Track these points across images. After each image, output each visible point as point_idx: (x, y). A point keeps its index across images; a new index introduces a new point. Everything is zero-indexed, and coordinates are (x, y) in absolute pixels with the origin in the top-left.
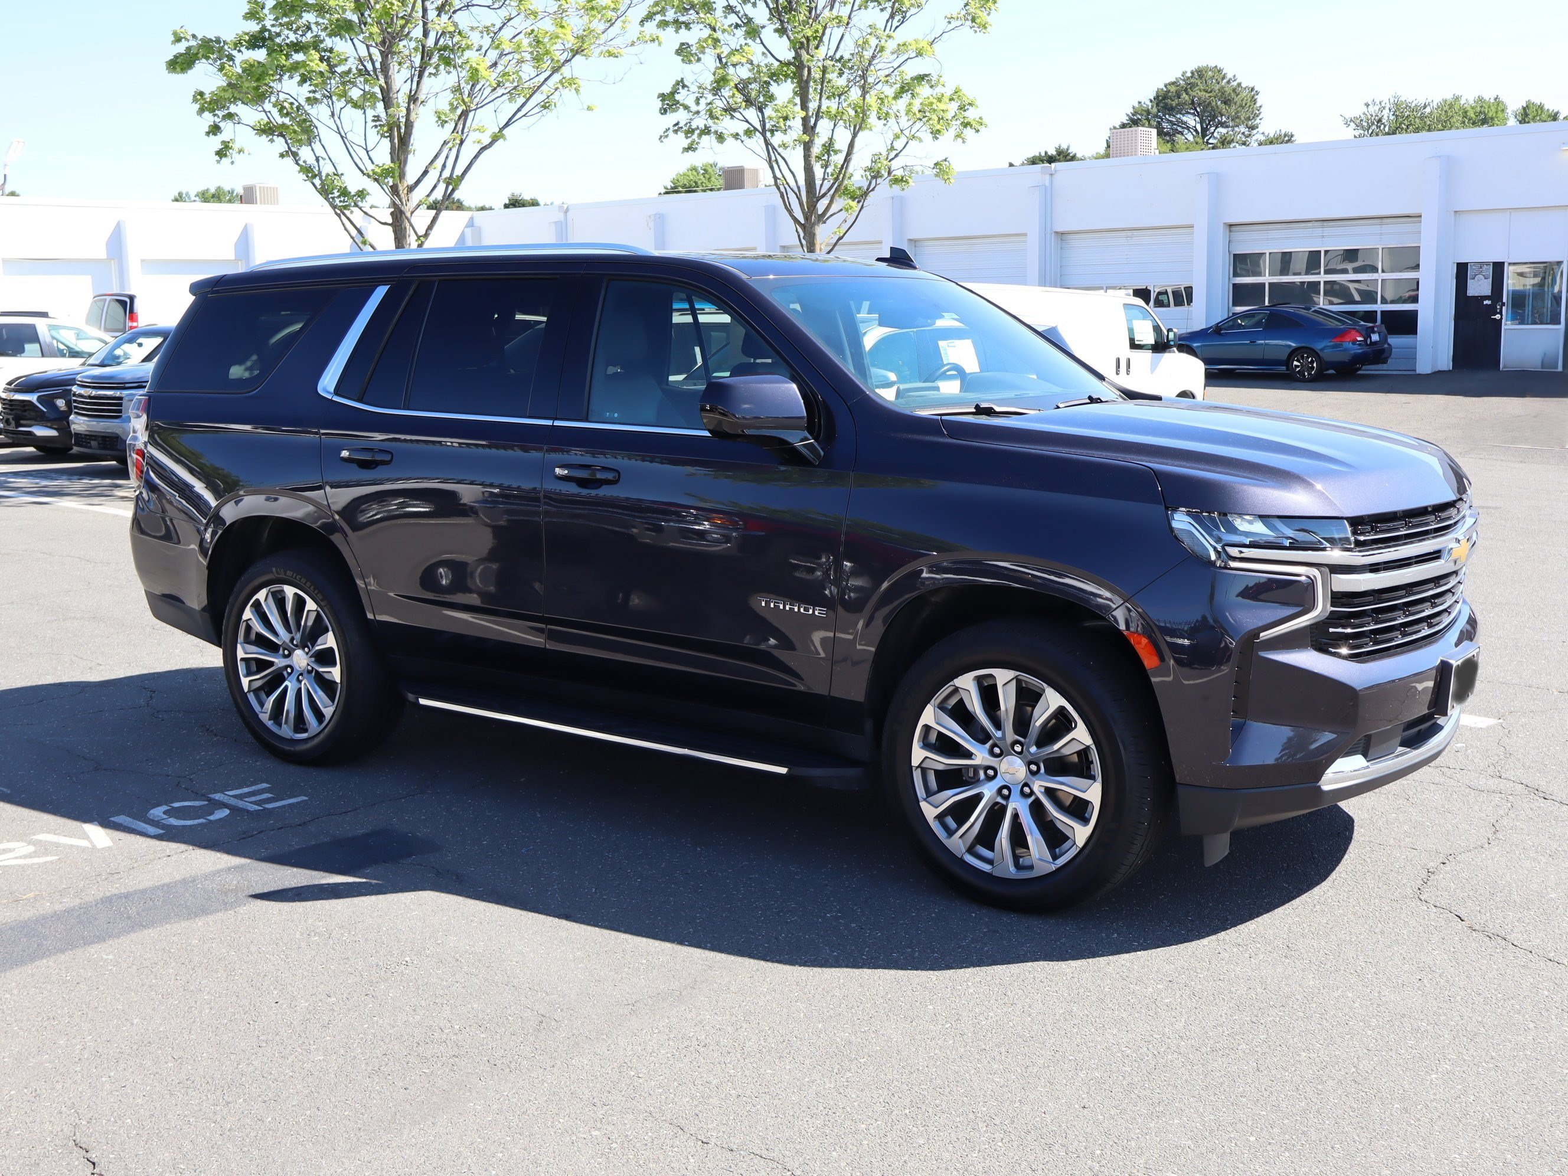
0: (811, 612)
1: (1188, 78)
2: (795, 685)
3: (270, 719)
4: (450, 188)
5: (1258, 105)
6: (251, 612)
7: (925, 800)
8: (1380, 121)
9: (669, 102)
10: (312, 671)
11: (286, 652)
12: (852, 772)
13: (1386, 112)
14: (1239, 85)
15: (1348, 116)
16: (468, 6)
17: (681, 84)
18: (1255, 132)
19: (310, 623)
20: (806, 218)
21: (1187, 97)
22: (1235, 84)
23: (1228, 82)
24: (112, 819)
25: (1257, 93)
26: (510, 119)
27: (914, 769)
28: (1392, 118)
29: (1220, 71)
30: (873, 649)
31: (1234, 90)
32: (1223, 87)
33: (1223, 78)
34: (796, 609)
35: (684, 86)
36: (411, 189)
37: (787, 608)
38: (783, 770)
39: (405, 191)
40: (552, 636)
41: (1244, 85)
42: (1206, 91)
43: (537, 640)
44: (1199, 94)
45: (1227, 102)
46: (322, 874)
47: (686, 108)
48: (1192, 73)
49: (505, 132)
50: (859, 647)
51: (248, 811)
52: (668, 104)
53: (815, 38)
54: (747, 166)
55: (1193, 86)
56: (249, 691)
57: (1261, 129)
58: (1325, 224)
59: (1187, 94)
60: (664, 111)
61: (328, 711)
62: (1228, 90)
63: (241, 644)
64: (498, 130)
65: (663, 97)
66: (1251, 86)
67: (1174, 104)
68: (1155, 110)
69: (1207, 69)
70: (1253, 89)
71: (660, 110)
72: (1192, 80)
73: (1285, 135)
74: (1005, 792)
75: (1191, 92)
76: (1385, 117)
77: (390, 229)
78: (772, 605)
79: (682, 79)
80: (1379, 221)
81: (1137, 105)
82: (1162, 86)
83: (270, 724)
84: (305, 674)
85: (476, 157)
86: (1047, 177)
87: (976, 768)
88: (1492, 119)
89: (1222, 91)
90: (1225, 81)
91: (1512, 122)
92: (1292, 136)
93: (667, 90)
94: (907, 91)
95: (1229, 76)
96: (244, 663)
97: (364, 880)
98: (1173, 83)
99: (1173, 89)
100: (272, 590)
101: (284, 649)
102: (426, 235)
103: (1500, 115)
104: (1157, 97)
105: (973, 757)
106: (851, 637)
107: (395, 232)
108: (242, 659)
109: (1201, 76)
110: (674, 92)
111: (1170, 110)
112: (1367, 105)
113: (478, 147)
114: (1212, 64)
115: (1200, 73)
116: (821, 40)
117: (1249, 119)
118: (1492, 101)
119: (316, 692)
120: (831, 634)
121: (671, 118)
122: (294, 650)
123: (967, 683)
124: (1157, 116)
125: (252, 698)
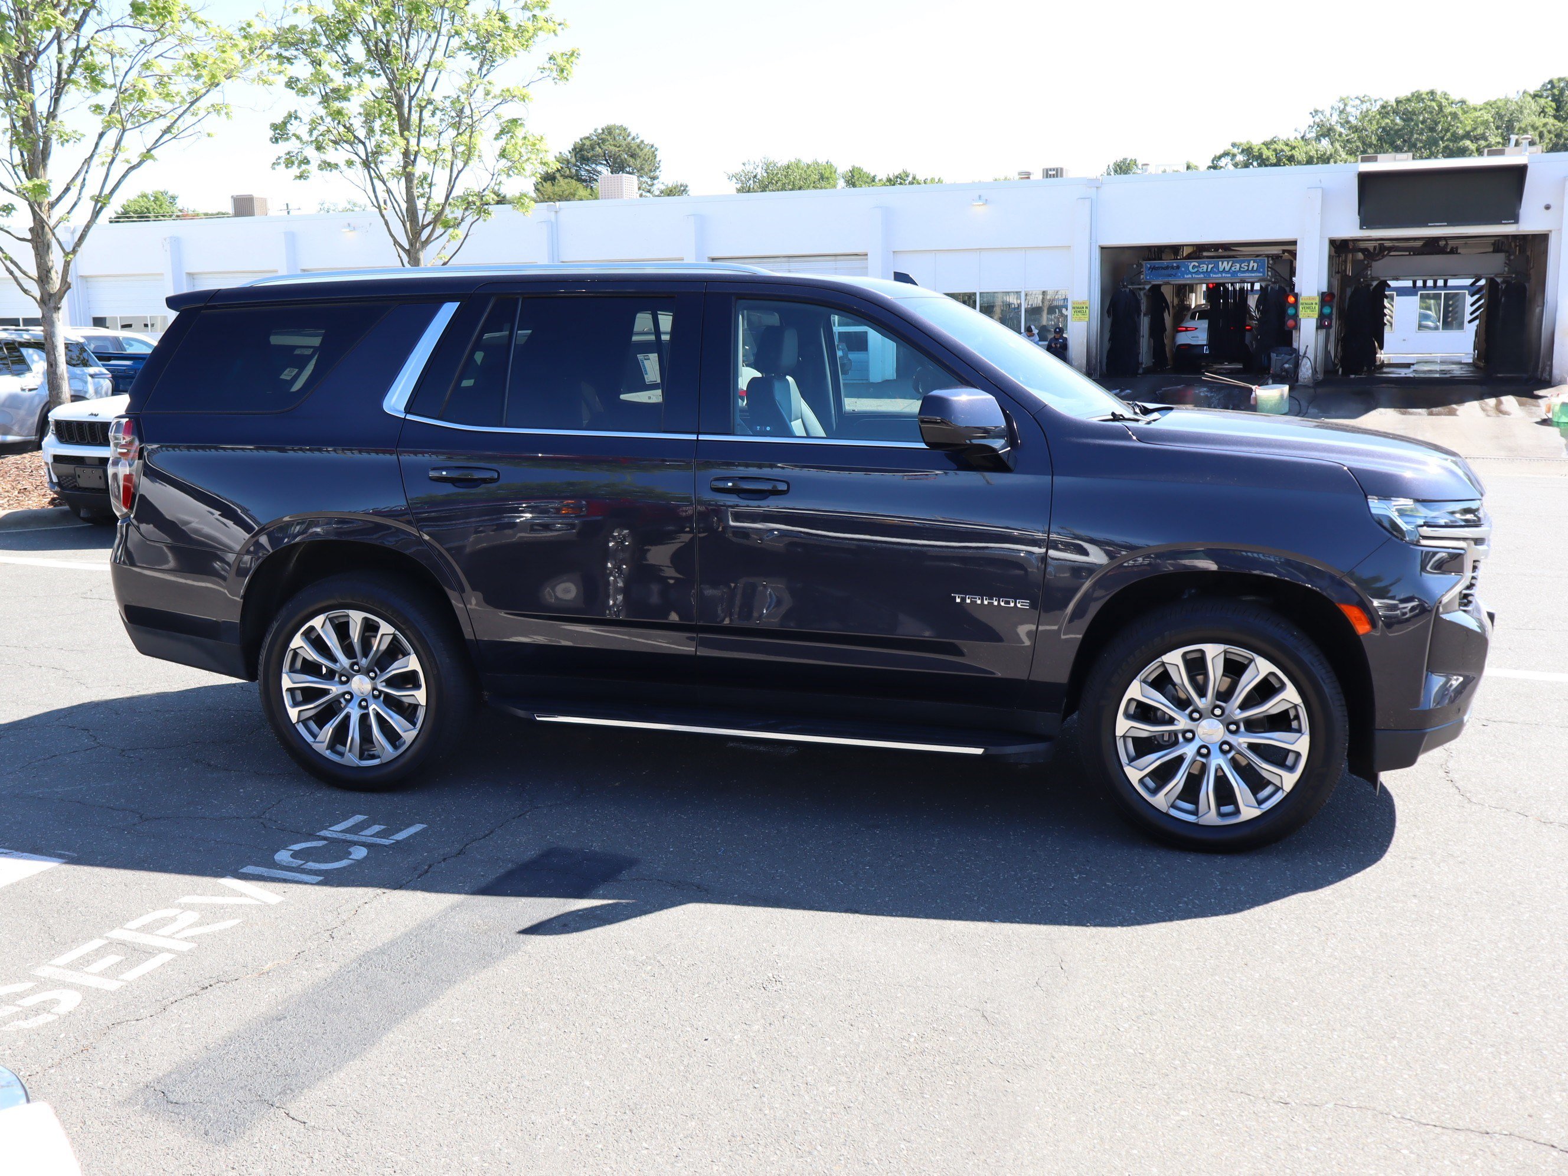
0: (1012, 605)
1: (600, 134)
2: (994, 674)
3: (327, 749)
4: (99, 205)
5: (658, 159)
6: (303, 640)
7: (1129, 765)
8: (755, 177)
9: (280, 132)
10: (379, 696)
11: (344, 679)
12: (1041, 747)
13: (759, 170)
14: (642, 142)
15: (731, 172)
16: (112, 26)
17: (292, 116)
18: (655, 182)
19: (383, 647)
20: (411, 244)
21: (600, 150)
22: (638, 141)
23: (633, 139)
24: (241, 871)
25: (656, 149)
26: (157, 141)
27: (1117, 738)
28: (765, 175)
29: (625, 129)
30: (1080, 636)
31: (638, 146)
32: (629, 144)
33: (629, 135)
34: (996, 603)
35: (296, 118)
36: (52, 205)
37: (986, 602)
38: (979, 751)
39: (47, 208)
40: (703, 643)
41: (646, 143)
42: (615, 146)
43: (689, 649)
44: (609, 147)
45: (633, 156)
46: (562, 900)
47: (298, 138)
48: (603, 130)
49: (153, 152)
50: (1063, 637)
51: (385, 846)
52: (279, 134)
53: (416, 80)
54: (255, 195)
55: (604, 141)
56: (298, 722)
57: (661, 179)
58: (791, 259)
59: (600, 147)
60: (275, 140)
61: (409, 734)
62: (633, 146)
63: (287, 673)
64: (145, 151)
65: (274, 127)
66: (651, 143)
67: (589, 155)
68: (573, 160)
69: (615, 127)
70: (652, 146)
71: (271, 139)
72: (603, 136)
73: (681, 186)
74: (1204, 752)
75: (602, 146)
76: (759, 174)
77: (29, 245)
78: (968, 601)
79: (296, 111)
80: (833, 258)
81: (558, 155)
82: (578, 140)
83: (328, 754)
84: (371, 700)
85: (124, 176)
86: (553, 214)
87: (1175, 733)
88: (827, 178)
89: (628, 145)
90: (630, 138)
91: (841, 183)
92: (687, 186)
93: (279, 120)
94: (508, 133)
95: (633, 134)
96: (289, 693)
97: (610, 902)
98: (588, 138)
99: (588, 143)
100: (330, 616)
101: (341, 675)
102: (74, 251)
103: (833, 175)
104: (574, 149)
105: (1176, 722)
106: (1055, 628)
107: (36, 248)
108: (288, 690)
109: (610, 133)
110: (285, 123)
111: (584, 160)
112: (744, 164)
113: (127, 166)
114: (618, 124)
115: (609, 130)
116: (422, 81)
117: (651, 171)
118: (824, 163)
119: (391, 717)
120: (1034, 627)
121: (283, 148)
122: (354, 676)
123: (1174, 659)
124: (575, 165)
125: (301, 728)
